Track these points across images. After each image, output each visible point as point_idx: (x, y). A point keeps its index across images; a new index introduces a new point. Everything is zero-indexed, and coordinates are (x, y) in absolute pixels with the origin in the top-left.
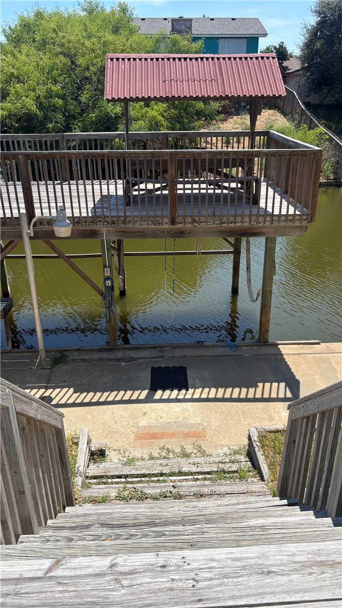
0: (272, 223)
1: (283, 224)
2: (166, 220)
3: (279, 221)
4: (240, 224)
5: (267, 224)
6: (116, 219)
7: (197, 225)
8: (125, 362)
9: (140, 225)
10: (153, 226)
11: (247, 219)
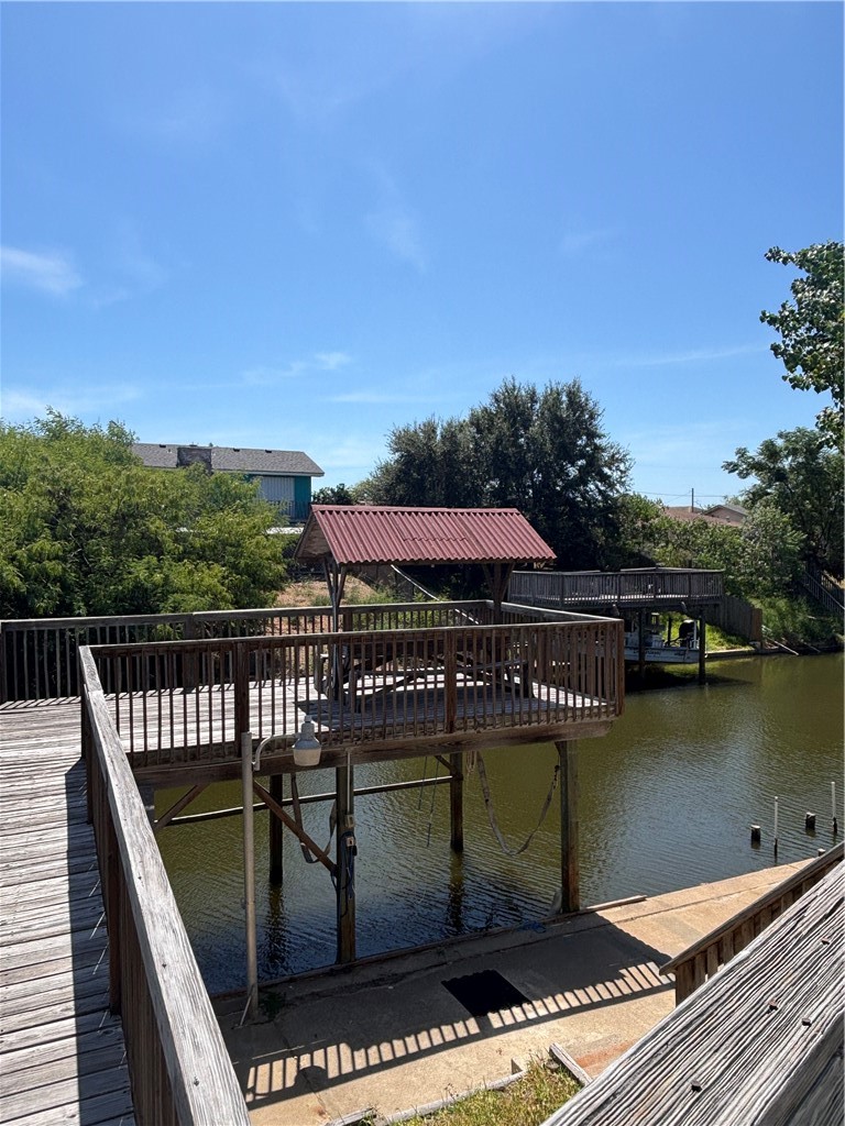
0: (574, 720)
1: (587, 720)
2: (440, 727)
3: (582, 717)
4: (536, 724)
5: (569, 721)
6: (370, 731)
7: (482, 730)
8: (391, 984)
9: (405, 737)
10: (422, 738)
11: (543, 717)
